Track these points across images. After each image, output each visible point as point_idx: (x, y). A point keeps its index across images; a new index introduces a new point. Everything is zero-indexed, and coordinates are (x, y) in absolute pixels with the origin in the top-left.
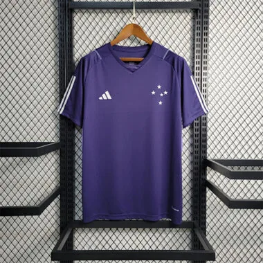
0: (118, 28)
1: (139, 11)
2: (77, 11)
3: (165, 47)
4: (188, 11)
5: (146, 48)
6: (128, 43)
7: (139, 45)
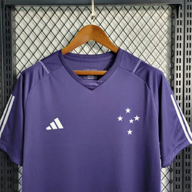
0: (73, 30)
1: (100, 7)
2: (18, 8)
3: (134, 54)
4: (166, 7)
5: (110, 57)
6: (86, 50)
7: (100, 53)
